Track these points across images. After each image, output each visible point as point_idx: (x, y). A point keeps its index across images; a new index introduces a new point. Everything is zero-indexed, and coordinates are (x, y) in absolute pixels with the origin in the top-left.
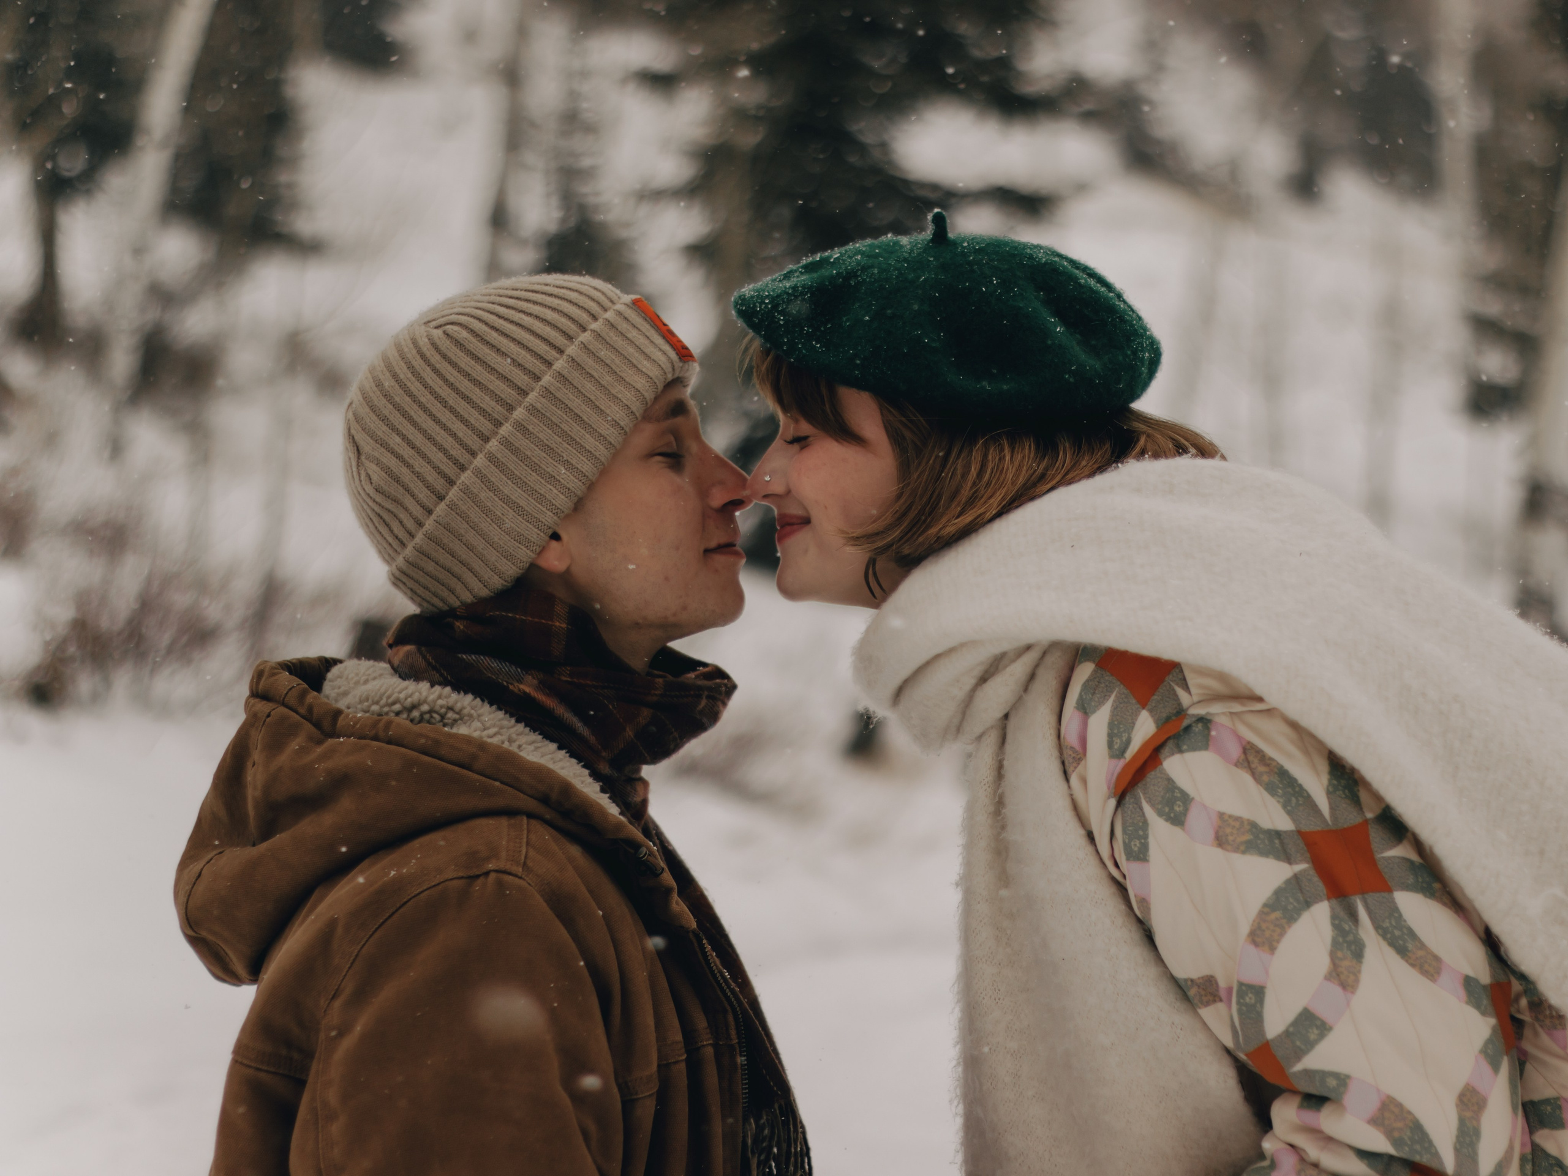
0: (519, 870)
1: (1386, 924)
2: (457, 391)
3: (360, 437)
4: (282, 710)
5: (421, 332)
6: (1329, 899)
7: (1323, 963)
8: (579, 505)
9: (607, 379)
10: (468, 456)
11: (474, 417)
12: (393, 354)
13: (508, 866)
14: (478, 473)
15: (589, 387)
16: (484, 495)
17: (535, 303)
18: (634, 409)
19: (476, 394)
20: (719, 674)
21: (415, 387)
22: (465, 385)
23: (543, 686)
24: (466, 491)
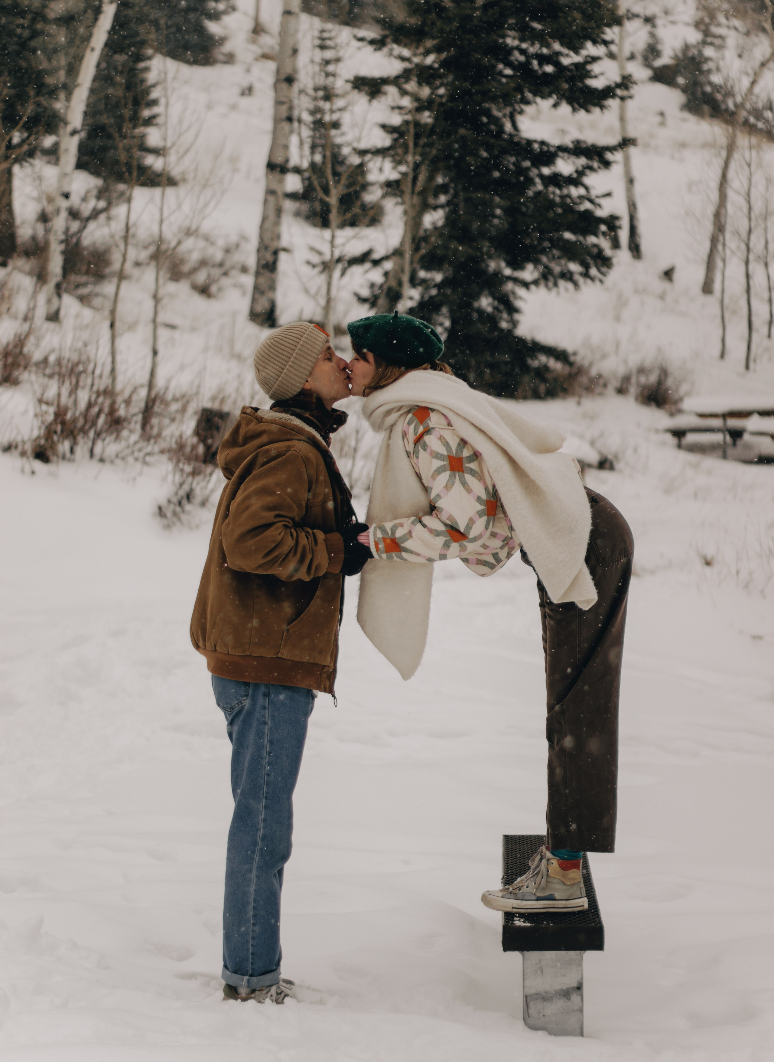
0: (298, 451)
1: (462, 479)
2: (279, 353)
3: (259, 367)
4: (249, 416)
5: (268, 341)
6: (450, 471)
7: (444, 484)
8: (311, 374)
9: (312, 344)
10: (284, 367)
11: (284, 358)
12: (263, 347)
13: (296, 450)
14: (287, 369)
15: (309, 346)
16: (290, 374)
17: (293, 330)
18: (319, 349)
19: (283, 352)
20: (344, 412)
21: (269, 353)
22: (281, 351)
23: (311, 415)
24: (285, 374)
